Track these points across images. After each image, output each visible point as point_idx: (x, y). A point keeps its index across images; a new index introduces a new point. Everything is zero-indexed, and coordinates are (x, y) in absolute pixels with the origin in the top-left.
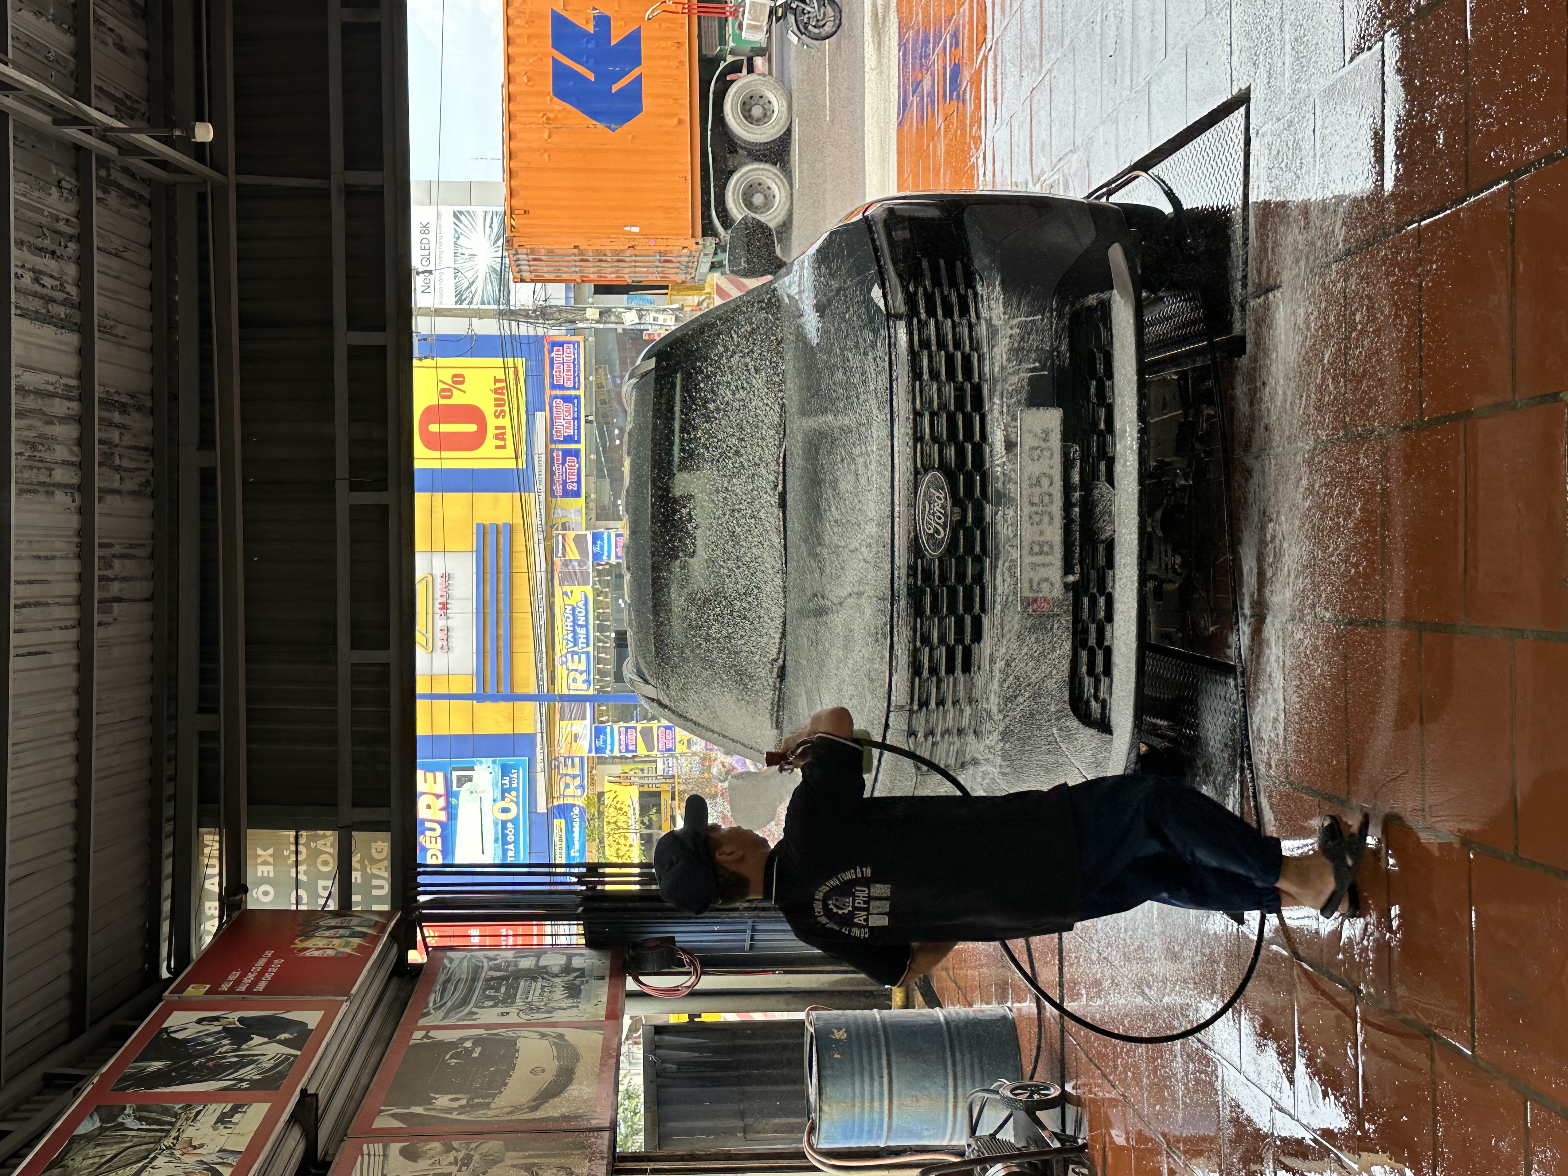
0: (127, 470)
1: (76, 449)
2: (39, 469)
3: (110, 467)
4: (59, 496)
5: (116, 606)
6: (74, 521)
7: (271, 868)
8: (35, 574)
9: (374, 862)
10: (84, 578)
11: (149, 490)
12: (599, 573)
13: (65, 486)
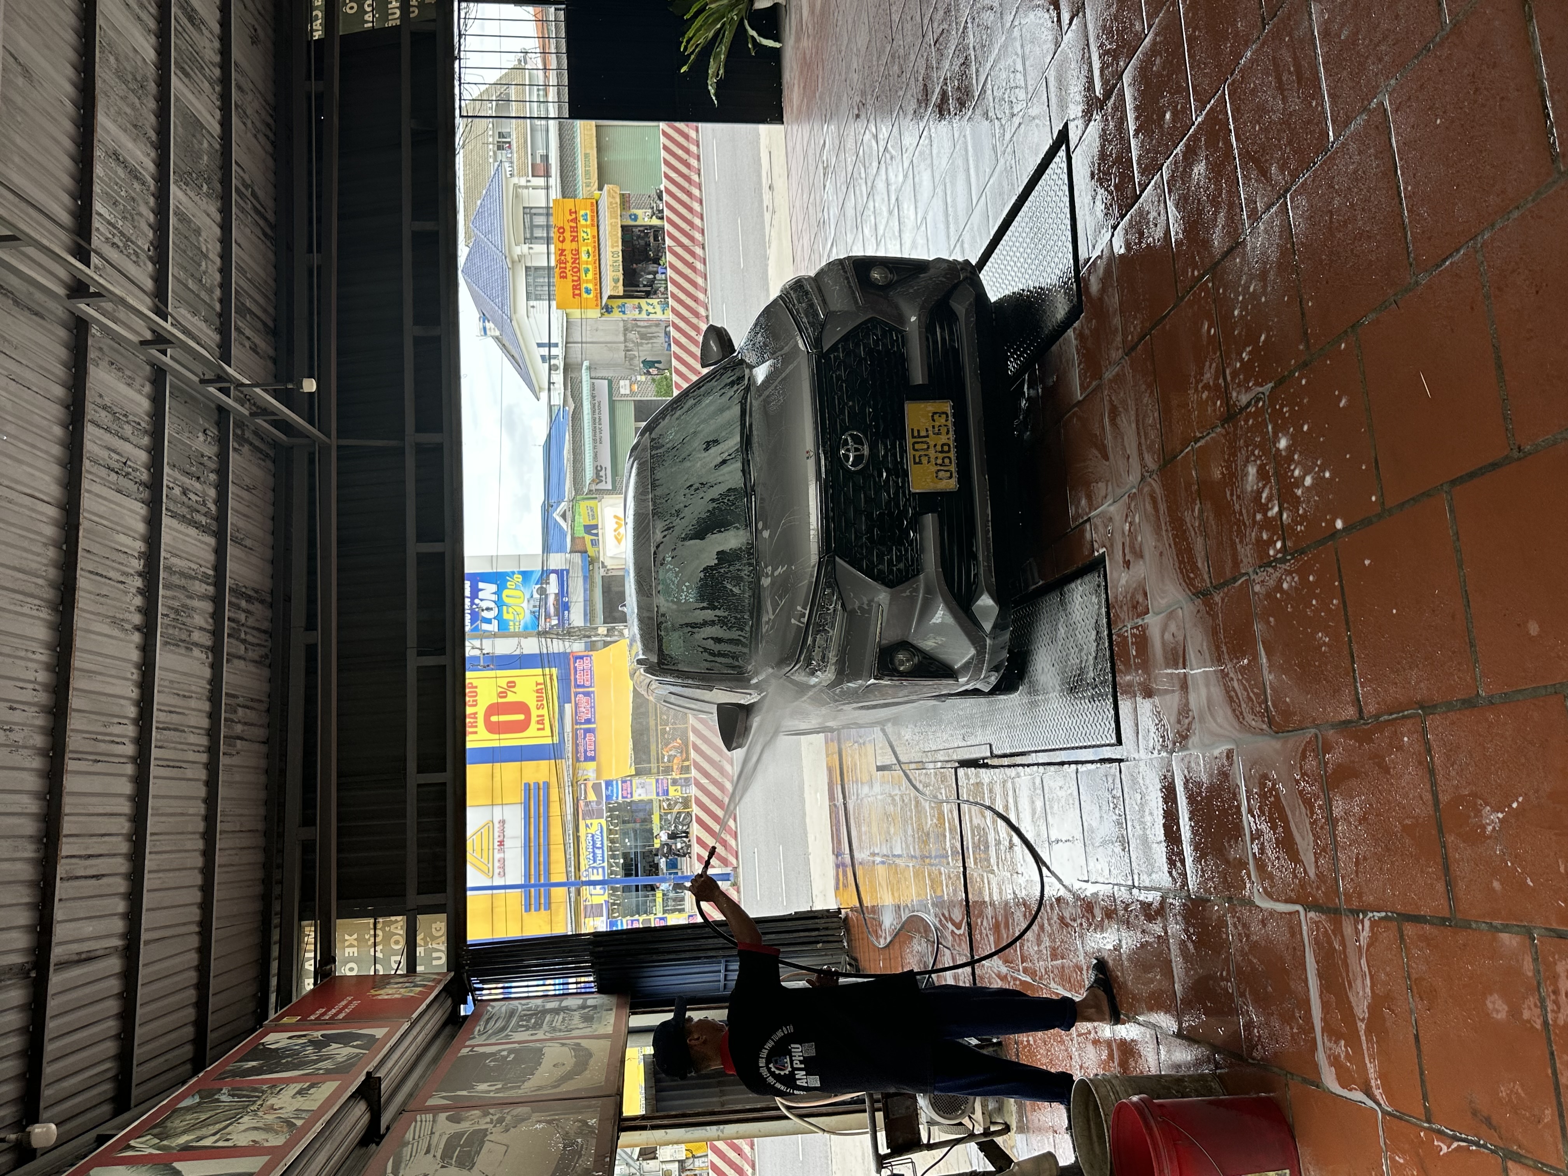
0: (250, 644)
1: (210, 620)
2: (181, 629)
3: (238, 639)
4: (196, 652)
5: (238, 742)
6: (207, 673)
7: (355, 949)
8: (175, 706)
9: (434, 938)
10: (214, 716)
11: (268, 662)
12: (610, 810)
13: (202, 646)
